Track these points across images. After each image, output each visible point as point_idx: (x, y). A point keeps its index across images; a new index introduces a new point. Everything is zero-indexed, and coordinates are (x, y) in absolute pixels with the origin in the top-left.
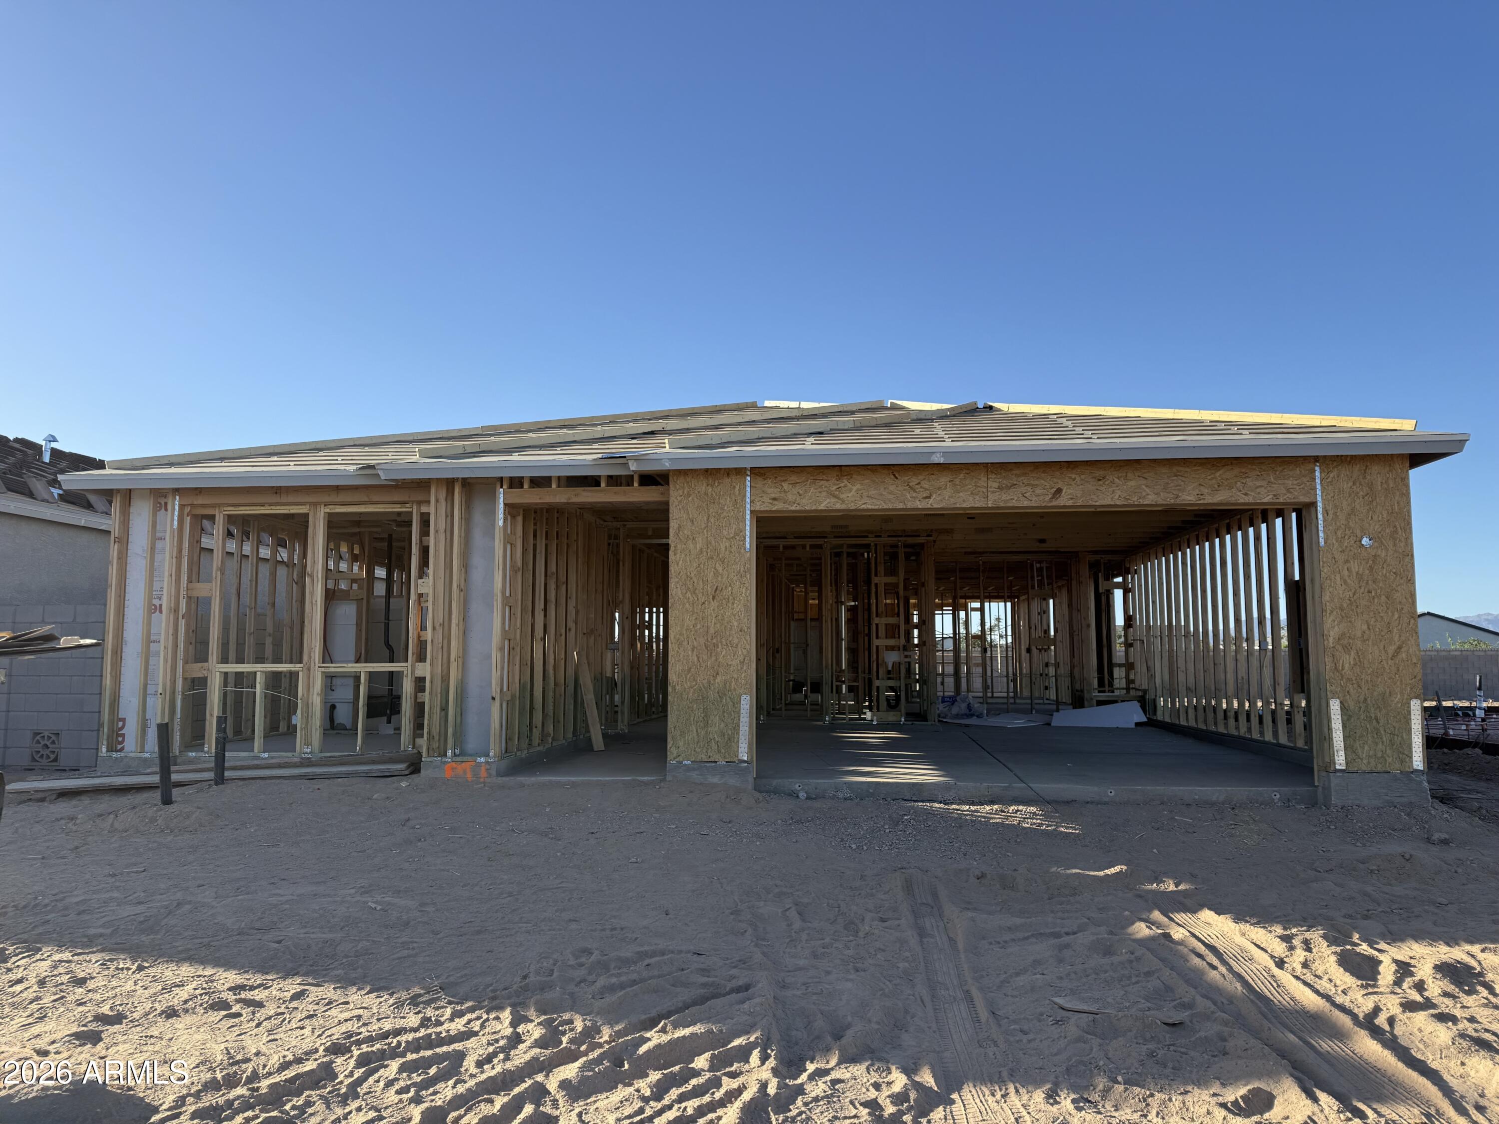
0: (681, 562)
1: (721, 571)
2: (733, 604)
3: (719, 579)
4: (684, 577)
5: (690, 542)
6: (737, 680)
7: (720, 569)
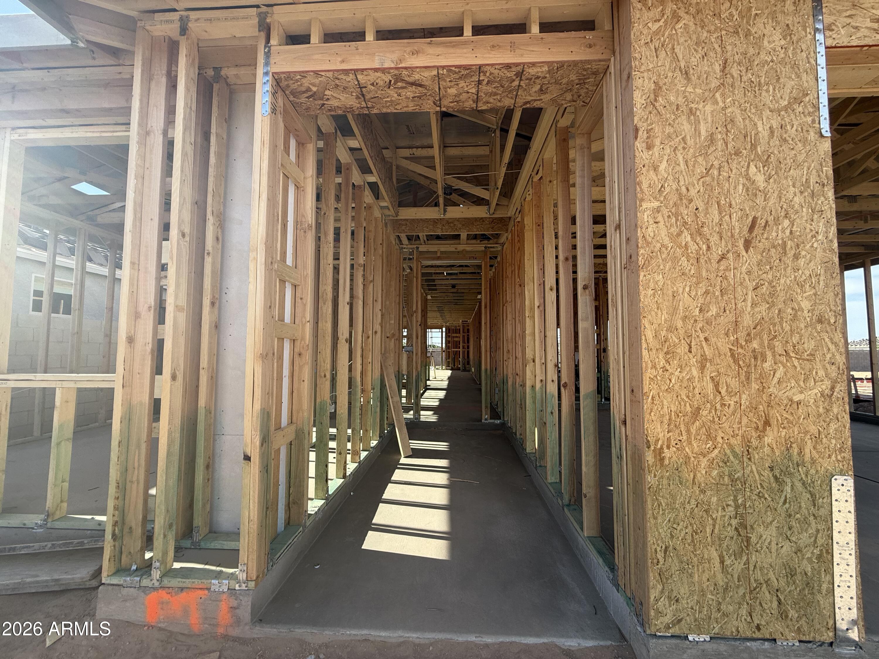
0: (663, 166)
1: (762, 185)
2: (796, 257)
3: (760, 200)
4: (674, 198)
5: (683, 119)
6: (817, 439)
7: (760, 179)
